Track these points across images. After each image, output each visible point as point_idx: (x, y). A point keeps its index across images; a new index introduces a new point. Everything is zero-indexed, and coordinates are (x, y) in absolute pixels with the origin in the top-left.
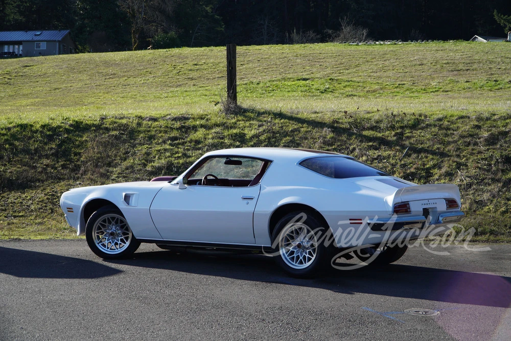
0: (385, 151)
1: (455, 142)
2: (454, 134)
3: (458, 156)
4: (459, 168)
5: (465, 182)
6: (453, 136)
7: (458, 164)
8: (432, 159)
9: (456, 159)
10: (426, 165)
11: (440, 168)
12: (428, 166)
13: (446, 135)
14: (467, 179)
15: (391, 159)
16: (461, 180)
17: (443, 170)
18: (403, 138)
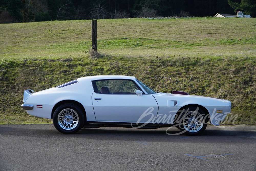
0: (180, 78)
1: (217, 73)
2: (216, 69)
3: (219, 80)
4: (220, 87)
5: (223, 94)
6: (216, 70)
7: (219, 84)
8: (206, 82)
9: (218, 82)
10: (202, 85)
11: (210, 87)
12: (203, 86)
13: (212, 69)
14: (225, 92)
15: (183, 82)
16: (221, 93)
17: (212, 88)
18: (189, 71)
